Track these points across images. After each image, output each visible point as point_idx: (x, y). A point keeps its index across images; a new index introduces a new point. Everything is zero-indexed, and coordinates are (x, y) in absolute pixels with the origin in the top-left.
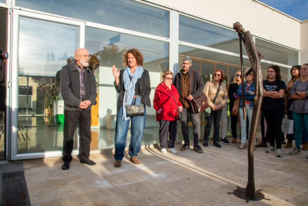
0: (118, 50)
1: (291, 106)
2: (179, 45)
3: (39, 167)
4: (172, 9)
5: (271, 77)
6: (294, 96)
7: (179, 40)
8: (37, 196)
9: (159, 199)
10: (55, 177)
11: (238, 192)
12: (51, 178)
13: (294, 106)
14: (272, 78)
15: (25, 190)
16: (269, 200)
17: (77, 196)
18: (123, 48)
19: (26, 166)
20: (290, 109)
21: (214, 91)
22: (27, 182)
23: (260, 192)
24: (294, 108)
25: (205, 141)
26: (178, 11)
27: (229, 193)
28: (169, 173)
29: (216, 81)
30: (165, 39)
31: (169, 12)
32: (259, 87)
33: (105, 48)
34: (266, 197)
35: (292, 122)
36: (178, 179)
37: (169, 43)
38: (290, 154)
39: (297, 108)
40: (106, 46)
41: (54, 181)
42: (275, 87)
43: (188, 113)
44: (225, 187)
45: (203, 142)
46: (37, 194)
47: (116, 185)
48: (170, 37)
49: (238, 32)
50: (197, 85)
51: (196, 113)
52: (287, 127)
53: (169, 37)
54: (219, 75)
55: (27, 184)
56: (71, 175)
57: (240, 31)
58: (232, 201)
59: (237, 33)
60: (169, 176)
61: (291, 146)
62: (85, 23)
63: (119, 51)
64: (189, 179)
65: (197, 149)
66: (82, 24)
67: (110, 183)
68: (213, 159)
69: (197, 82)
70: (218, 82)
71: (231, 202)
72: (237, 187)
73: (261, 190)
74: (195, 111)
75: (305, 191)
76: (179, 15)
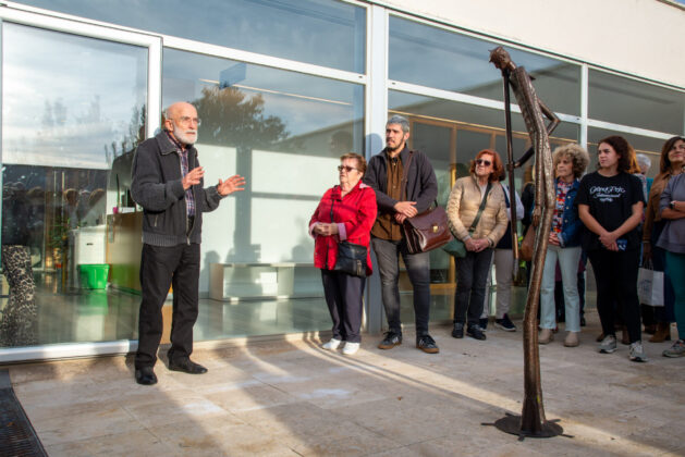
0: (241, 99)
1: (662, 237)
2: (389, 89)
3: (48, 378)
4: (372, 3)
5: (606, 165)
6: (667, 212)
7: (390, 78)
8: (56, 432)
9: (329, 433)
10: (91, 397)
11: (506, 423)
12: (82, 400)
13: (667, 234)
14: (608, 168)
15: (24, 422)
16: (571, 437)
17: (146, 429)
18: (255, 95)
19: (17, 378)
20: (659, 244)
21: (473, 203)
22: (25, 408)
23: (558, 423)
24: (666, 241)
25: (457, 324)
26: (386, 7)
27: (483, 424)
28: (356, 389)
29: (481, 177)
30: (353, 77)
31: (365, 9)
32: (545, 189)
33: (207, 94)
34: (565, 432)
35: (659, 277)
36: (374, 400)
37: (364, 86)
38: (665, 356)
39: (672, 239)
40: (209, 88)
41: (90, 405)
42: (620, 189)
43: (398, 256)
44: (480, 414)
45: (452, 328)
46: (54, 429)
47: (234, 410)
48: (368, 71)
49: (500, 68)
50: (422, 185)
51: (415, 253)
52: (648, 290)
53: (363, 71)
54: (487, 163)
55: (28, 413)
56: (127, 394)
57: (504, 67)
58: (486, 438)
59: (499, 71)
60: (355, 393)
61: (668, 338)
62: (162, 38)
63: (244, 102)
64: (400, 399)
65: (425, 343)
66: (154, 42)
67: (221, 406)
68: (465, 363)
69: (422, 179)
70: (485, 179)
71: (484, 440)
72: (507, 414)
73: (558, 420)
74: (413, 246)
75: (662, 424)
76: (391, 15)
